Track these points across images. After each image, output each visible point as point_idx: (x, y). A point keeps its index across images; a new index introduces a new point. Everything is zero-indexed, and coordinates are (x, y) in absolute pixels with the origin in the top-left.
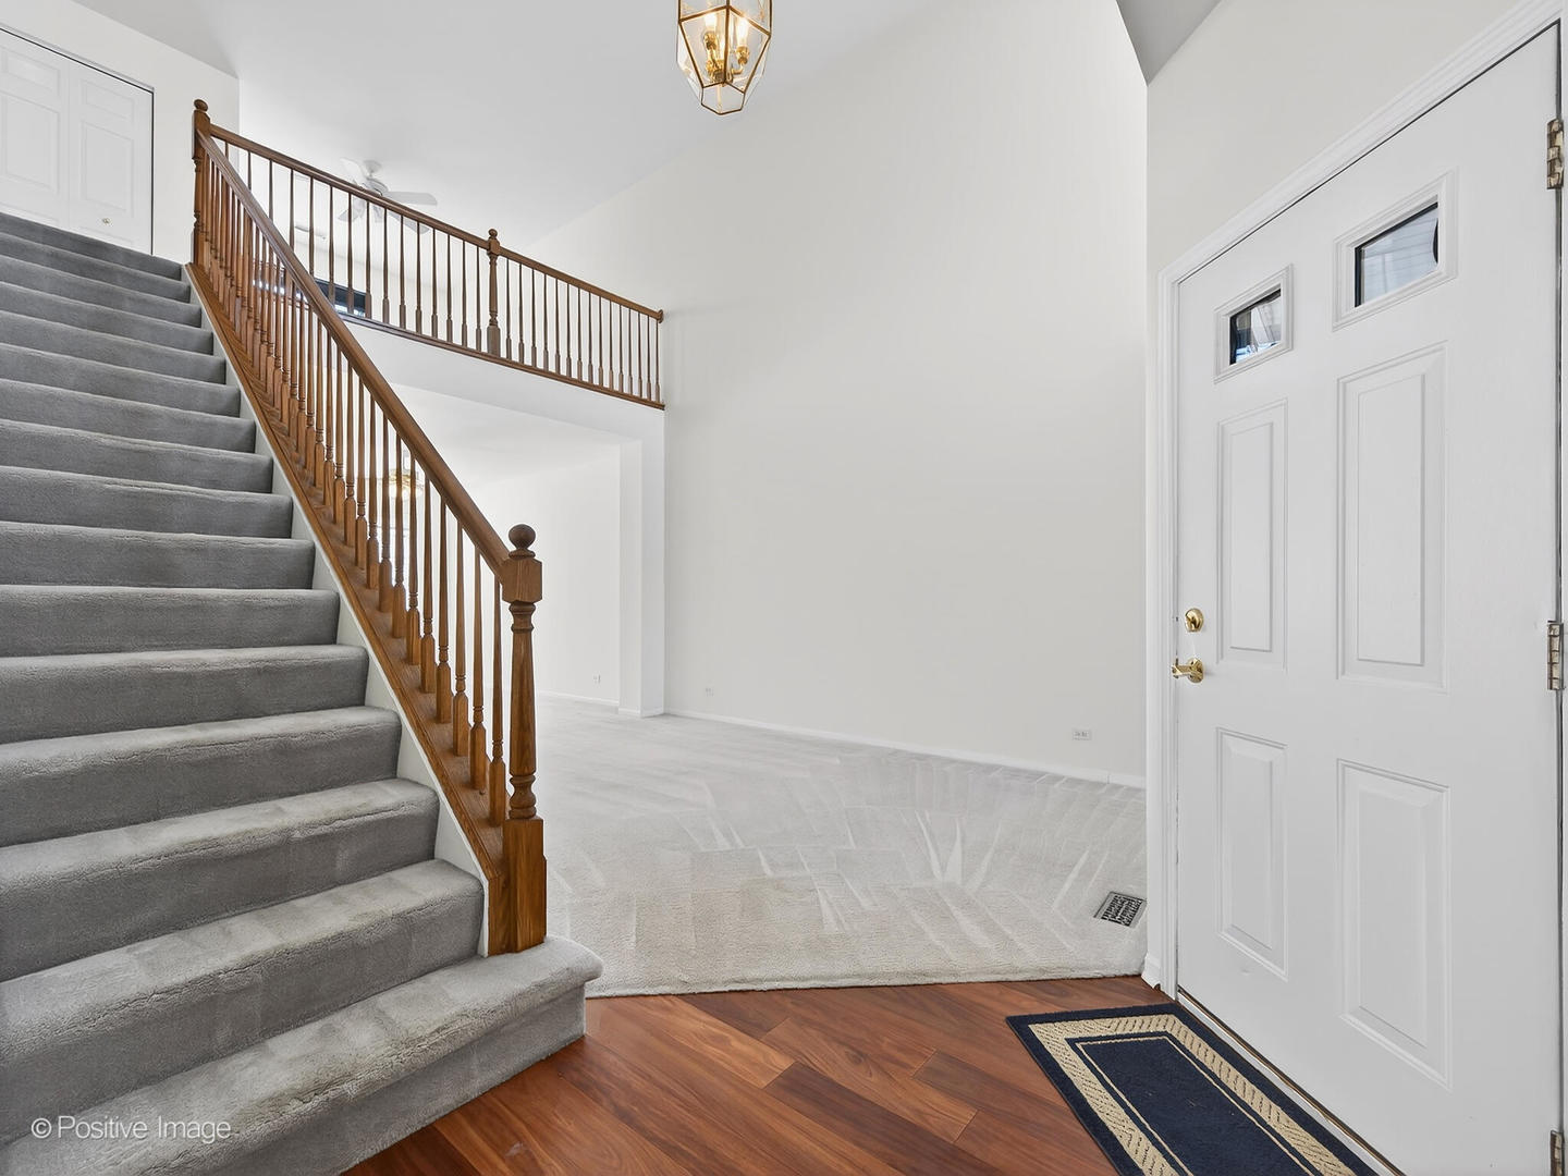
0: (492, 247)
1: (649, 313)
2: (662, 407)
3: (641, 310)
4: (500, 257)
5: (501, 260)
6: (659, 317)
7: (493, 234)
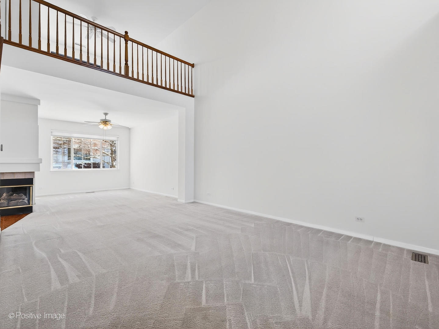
0: (126, 37)
1: (189, 64)
2: (193, 96)
3: (186, 63)
4: (129, 41)
5: (130, 43)
6: (193, 66)
7: (126, 33)
